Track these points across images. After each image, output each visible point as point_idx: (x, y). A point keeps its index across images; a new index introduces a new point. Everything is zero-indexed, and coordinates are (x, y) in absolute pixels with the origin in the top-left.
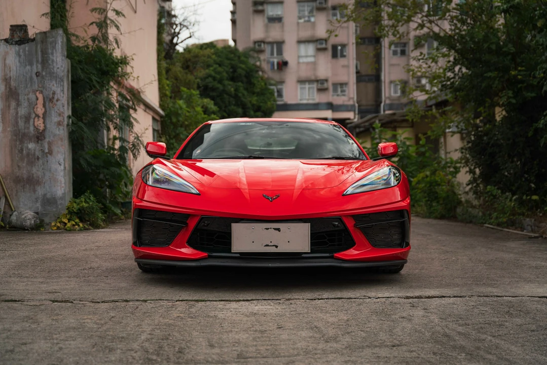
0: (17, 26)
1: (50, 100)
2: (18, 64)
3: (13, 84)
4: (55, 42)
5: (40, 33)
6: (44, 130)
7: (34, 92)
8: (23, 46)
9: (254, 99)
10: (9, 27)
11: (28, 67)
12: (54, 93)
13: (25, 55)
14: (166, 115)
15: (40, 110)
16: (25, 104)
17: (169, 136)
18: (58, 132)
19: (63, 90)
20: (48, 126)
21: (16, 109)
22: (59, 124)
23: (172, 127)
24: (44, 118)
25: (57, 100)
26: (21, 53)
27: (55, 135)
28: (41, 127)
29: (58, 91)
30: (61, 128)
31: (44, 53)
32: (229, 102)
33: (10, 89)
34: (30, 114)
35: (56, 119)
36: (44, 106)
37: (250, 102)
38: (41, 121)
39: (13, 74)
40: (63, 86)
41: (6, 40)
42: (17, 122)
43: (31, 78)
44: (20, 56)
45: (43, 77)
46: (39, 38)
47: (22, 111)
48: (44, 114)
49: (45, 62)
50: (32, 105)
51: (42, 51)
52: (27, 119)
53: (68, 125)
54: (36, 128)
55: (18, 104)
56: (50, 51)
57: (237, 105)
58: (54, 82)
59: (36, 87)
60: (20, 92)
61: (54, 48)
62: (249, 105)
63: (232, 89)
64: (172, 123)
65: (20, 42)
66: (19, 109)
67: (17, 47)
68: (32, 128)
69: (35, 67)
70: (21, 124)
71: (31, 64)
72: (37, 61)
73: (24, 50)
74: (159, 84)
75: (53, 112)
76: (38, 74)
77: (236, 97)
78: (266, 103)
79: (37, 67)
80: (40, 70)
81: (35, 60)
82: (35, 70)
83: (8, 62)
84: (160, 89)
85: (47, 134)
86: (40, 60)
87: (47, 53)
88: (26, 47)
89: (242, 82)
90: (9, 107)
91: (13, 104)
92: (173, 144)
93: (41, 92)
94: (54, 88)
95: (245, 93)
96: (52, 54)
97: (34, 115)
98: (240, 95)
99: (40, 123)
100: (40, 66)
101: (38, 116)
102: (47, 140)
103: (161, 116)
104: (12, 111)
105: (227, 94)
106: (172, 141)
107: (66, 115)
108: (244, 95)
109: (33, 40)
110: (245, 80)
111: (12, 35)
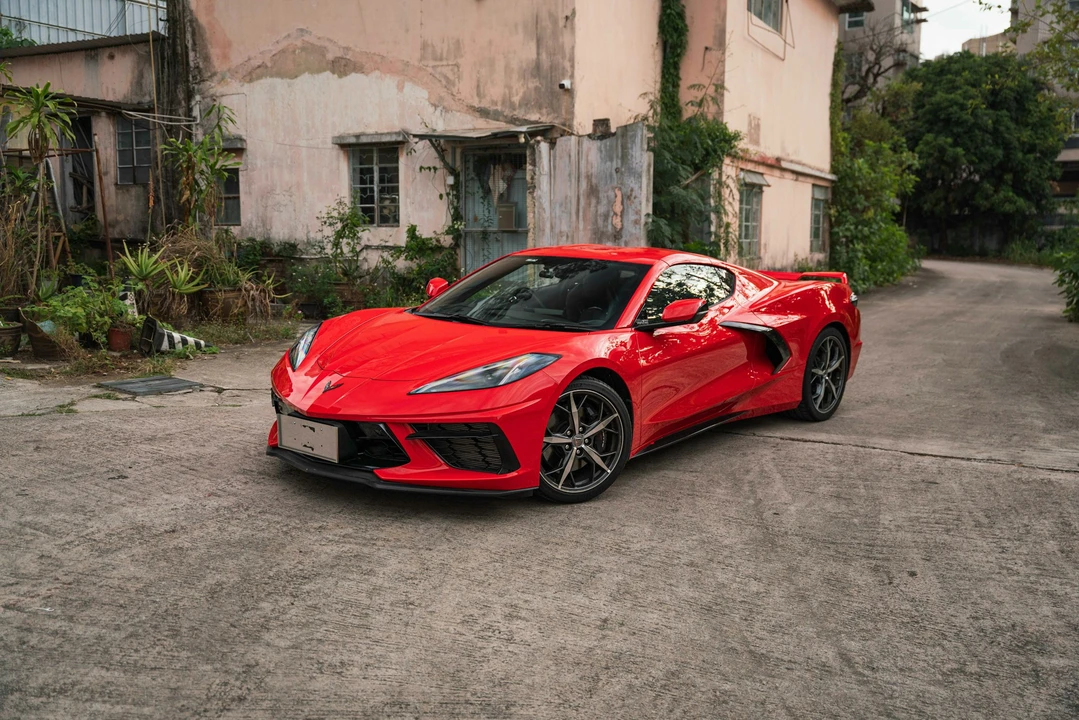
0: (599, 120)
1: (628, 197)
2: (599, 160)
3: (594, 181)
4: (635, 136)
5: (621, 127)
6: (621, 229)
7: (614, 189)
8: (604, 141)
9: (1026, 135)
10: (592, 122)
11: (609, 163)
12: (632, 190)
13: (606, 151)
14: (840, 180)
15: (618, 208)
16: (604, 202)
17: (842, 206)
18: (634, 231)
19: (641, 187)
20: (625, 224)
21: (596, 207)
22: (636, 222)
23: (847, 194)
24: (621, 216)
25: (635, 198)
26: (603, 149)
27: (631, 235)
28: (619, 227)
29: (636, 187)
30: (638, 227)
31: (624, 147)
32: (983, 141)
33: (592, 186)
34: (608, 212)
35: (633, 217)
36: (622, 203)
37: (1018, 139)
38: (619, 219)
39: (594, 170)
40: (641, 182)
41: (589, 136)
42: (596, 221)
43: (611, 175)
44: (601, 151)
45: (622, 174)
46: (619, 133)
47: (602, 209)
48: (622, 212)
49: (625, 157)
50: (611, 203)
51: (622, 146)
52: (606, 217)
53: (646, 223)
54: (614, 227)
55: (598, 203)
56: (629, 146)
57: (996, 144)
58: (632, 178)
59: (615, 184)
60: (600, 188)
61: (634, 142)
62: (1016, 144)
63: (990, 122)
64: (846, 188)
65: (602, 137)
66: (599, 207)
67: (598, 143)
68: (610, 227)
69: (615, 162)
70: (600, 222)
71: (611, 160)
72: (617, 157)
73: (606, 146)
74: (832, 138)
75: (630, 210)
76: (617, 170)
77: (995, 132)
78: (1046, 138)
79: (617, 163)
80: (619, 166)
81: (615, 156)
82: (615, 166)
83: (590, 158)
84: (832, 145)
85: (624, 233)
86: (620, 155)
87: (626, 148)
88: (608, 142)
89: (1008, 110)
90: (590, 204)
91: (594, 201)
92: (846, 217)
93: (620, 189)
94: (632, 185)
95: (1012, 126)
96: (632, 148)
97: (612, 214)
98: (1002, 128)
99: (617, 221)
100: (619, 161)
101: (615, 214)
102: (623, 239)
103: (832, 181)
104: (592, 209)
105: (980, 129)
106: (844, 213)
107: (644, 213)
108: (1008, 128)
109: (614, 134)
110: (1014, 105)
111: (595, 130)
